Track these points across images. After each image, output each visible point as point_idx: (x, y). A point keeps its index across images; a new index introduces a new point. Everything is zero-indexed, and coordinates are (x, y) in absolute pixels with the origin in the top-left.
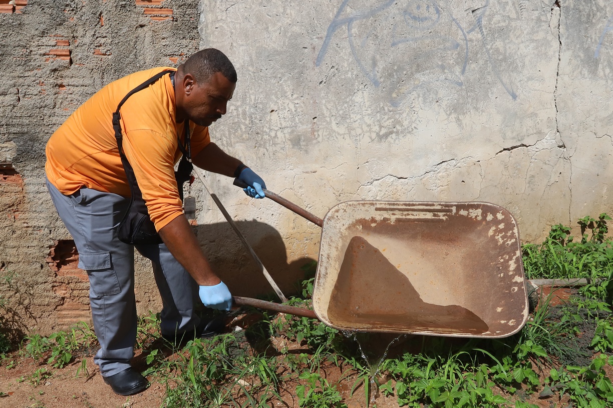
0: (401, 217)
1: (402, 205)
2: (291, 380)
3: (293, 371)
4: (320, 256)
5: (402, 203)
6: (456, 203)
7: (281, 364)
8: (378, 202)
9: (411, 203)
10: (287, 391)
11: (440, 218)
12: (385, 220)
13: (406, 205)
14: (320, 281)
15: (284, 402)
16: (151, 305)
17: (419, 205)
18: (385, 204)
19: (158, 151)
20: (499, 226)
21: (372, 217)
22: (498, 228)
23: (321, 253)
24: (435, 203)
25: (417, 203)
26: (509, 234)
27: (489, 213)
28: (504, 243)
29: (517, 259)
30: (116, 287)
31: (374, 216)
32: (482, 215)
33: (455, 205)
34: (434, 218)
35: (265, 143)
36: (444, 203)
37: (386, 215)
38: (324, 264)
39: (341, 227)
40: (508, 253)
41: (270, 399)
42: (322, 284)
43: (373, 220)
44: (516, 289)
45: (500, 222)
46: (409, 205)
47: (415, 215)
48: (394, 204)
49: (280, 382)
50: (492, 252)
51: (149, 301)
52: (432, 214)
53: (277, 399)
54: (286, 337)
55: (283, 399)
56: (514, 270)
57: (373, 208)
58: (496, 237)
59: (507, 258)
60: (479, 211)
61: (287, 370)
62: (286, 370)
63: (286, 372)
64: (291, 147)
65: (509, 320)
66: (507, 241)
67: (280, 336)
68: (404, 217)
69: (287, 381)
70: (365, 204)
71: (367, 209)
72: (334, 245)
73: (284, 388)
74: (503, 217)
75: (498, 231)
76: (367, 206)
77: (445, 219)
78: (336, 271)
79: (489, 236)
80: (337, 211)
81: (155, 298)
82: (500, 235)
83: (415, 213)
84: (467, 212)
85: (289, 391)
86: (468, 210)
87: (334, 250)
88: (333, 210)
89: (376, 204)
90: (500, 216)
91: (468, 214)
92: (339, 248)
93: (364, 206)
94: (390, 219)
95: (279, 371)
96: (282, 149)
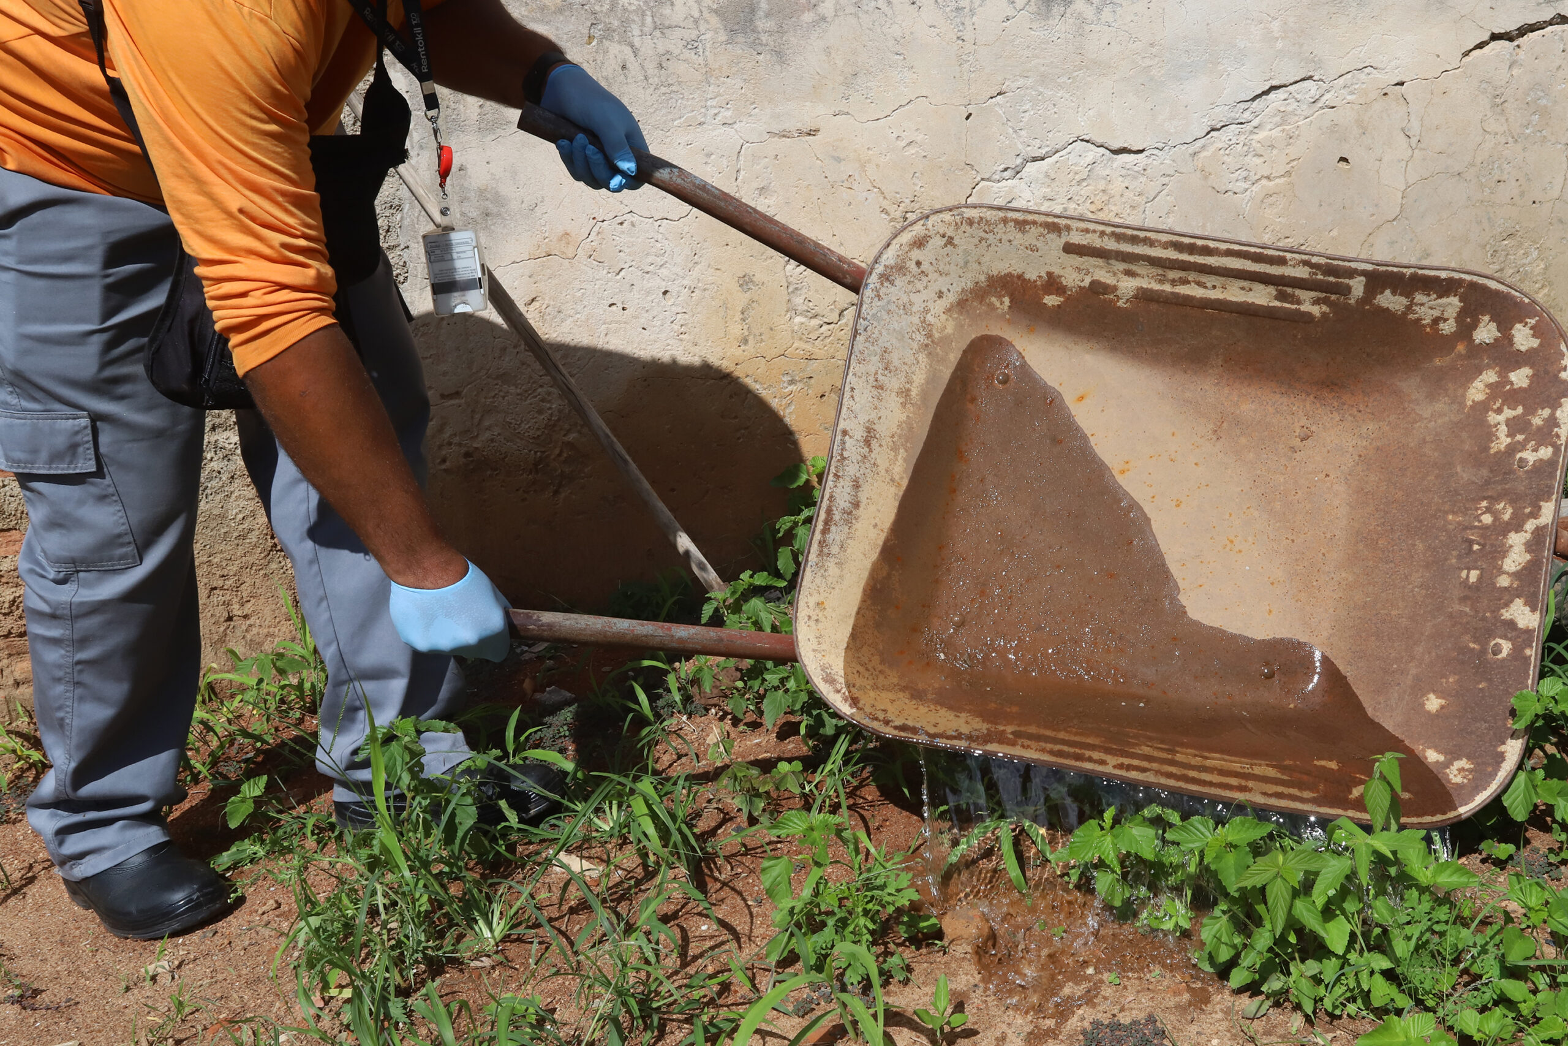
0: (1157, 287)
1: (1166, 245)
2: (748, 851)
3: (753, 821)
4: (839, 438)
5: (1164, 238)
6: (1370, 267)
7: (709, 801)
8: (1075, 224)
9: (1200, 242)
10: (733, 889)
11: (1303, 308)
12: (1097, 288)
13: (1178, 247)
14: (830, 537)
15: (722, 923)
16: (238, 633)
17: (1229, 253)
18: (1103, 233)
19: (238, 77)
20: (1513, 376)
21: (1049, 274)
22: (1504, 380)
23: (842, 425)
24: (1288, 256)
25: (1224, 246)
26: (1537, 421)
27: (1487, 318)
28: (1512, 449)
29: (1539, 532)
30: (122, 545)
31: (1057, 271)
32: (1460, 317)
33: (1364, 273)
34: (1277, 304)
35: (625, 23)
36: (1323, 261)
37: (1102, 274)
38: (851, 470)
39: (930, 305)
40: (1514, 499)
41: (675, 915)
42: (835, 549)
43: (1053, 284)
44: (1506, 647)
45: (1519, 359)
46: (1192, 249)
47: (1209, 285)
48: (1134, 240)
49: (710, 858)
50: (1464, 474)
51: (230, 619)
52: (1272, 290)
53: (700, 914)
54: (726, 714)
55: (720, 912)
56: (1516, 575)
57: (1057, 242)
58: (1493, 418)
59: (1506, 517)
60: (1453, 304)
61: (731, 819)
62: (727, 818)
63: (730, 827)
64: (724, 38)
65: (1453, 755)
66: (1523, 446)
67: (707, 710)
68: (1167, 288)
69: (734, 855)
70: (1025, 222)
71: (1034, 242)
72: (894, 383)
73: (723, 877)
74: (1535, 343)
75: (1502, 393)
76: (1034, 231)
77: (1318, 315)
78: (893, 490)
79: (1469, 403)
80: (920, 243)
81: (248, 608)
82: (1508, 413)
83: (1210, 280)
84: (1404, 301)
85: (739, 885)
86: (1408, 294)
87: (893, 402)
88: (906, 237)
89: (1068, 228)
90: (1523, 338)
91: (1409, 308)
92: (914, 392)
93: (1024, 232)
94: (1115, 288)
95: (702, 826)
96: (692, 45)
